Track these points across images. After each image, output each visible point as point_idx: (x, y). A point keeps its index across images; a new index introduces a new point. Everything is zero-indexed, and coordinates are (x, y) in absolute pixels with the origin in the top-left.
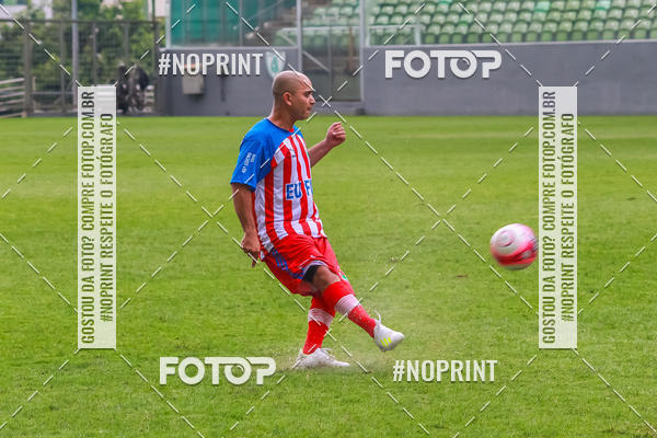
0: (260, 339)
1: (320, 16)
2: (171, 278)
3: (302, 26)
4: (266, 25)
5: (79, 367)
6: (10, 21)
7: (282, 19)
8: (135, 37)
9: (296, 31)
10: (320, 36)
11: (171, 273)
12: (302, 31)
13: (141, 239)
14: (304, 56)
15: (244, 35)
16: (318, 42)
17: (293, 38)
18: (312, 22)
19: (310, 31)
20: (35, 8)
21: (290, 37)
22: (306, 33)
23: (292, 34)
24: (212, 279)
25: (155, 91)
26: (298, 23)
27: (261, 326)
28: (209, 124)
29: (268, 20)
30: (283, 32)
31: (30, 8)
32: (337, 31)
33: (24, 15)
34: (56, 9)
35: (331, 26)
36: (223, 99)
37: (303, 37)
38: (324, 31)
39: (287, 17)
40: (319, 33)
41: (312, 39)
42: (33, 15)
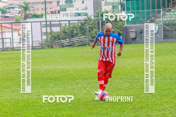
0: (155, 105)
1: (167, 15)
2: (130, 89)
3: (163, 18)
4: (152, 18)
5: (106, 114)
6: (83, 20)
7: (157, 16)
8: (116, 23)
9: (161, 19)
10: (168, 20)
11: (130, 88)
12: (163, 19)
13: (121, 78)
14: (163, 26)
15: (146, 21)
16: (167, 22)
17: (160, 21)
18: (165, 17)
19: (165, 19)
20: (89, 16)
21: (159, 21)
22: (163, 20)
23: (160, 20)
24: (141, 89)
25: (123, 37)
26: (162, 17)
27: (156, 102)
28: (138, 46)
29: (153, 17)
30: (157, 20)
31: (88, 17)
32: (173, 19)
33: (86, 18)
34: (95, 16)
35: (171, 18)
36: (141, 39)
37: (163, 21)
38: (169, 19)
39: (158, 16)
40: (167, 20)
41: (166, 21)
42: (89, 18)
